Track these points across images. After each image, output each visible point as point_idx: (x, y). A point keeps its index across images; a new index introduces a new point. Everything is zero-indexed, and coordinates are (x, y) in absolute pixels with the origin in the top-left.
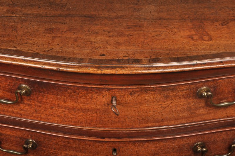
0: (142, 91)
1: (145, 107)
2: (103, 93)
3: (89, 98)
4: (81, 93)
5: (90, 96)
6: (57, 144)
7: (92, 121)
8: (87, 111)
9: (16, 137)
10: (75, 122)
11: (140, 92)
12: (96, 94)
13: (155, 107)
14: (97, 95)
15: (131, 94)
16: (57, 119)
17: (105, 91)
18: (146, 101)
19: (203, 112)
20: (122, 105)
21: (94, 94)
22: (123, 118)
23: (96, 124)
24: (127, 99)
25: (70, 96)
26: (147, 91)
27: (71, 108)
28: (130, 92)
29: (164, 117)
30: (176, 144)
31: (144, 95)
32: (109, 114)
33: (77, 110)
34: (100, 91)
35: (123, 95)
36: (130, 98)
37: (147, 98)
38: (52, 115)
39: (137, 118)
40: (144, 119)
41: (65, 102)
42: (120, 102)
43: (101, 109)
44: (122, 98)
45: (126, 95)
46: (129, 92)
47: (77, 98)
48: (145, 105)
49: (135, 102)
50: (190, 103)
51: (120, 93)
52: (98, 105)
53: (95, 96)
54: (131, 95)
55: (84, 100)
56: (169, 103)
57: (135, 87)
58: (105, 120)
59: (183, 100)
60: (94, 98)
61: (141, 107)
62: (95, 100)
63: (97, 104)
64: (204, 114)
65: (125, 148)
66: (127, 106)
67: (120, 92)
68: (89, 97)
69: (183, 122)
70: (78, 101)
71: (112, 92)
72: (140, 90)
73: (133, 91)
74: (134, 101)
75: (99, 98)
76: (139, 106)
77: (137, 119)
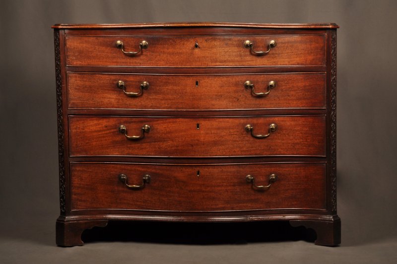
0: (213, 39)
1: (214, 50)
2: (190, 40)
4: (177, 42)
5: (183, 43)
6: (162, 82)
7: (183, 61)
8: (181, 54)
9: (136, 82)
10: (173, 63)
11: (211, 40)
13: (221, 51)
16: (162, 62)
17: (192, 39)
18: (215, 46)
19: (249, 59)
21: (185, 41)
22: (202, 58)
25: (171, 44)
27: (171, 53)
28: (206, 39)
29: (226, 59)
30: (234, 80)
31: (214, 42)
32: (193, 56)
33: (175, 54)
34: (188, 39)
36: (205, 44)
37: (216, 44)
38: (159, 60)
40: (214, 59)
41: (168, 49)
44: (201, 44)
45: (203, 42)
47: (175, 45)
50: (240, 51)
52: (187, 49)
53: (186, 43)
54: (206, 42)
55: (179, 46)
56: (228, 48)
59: (236, 48)
60: (185, 45)
61: (212, 50)
64: (249, 61)
65: (203, 81)
69: (237, 64)
70: (175, 48)
71: (196, 39)
74: (208, 46)
75: (188, 44)
77: (210, 59)
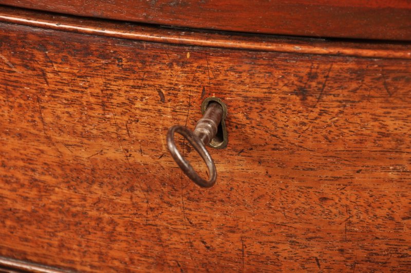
0: (367, 80)
1: (383, 181)
2: (158, 76)
3: (92, 100)
4: (56, 73)
5: (98, 91)
7: (110, 238)
8: (87, 180)
11: (354, 85)
12: (124, 79)
14: (131, 83)
15: (302, 92)
17: (170, 66)
18: (388, 144)
20: (255, 154)
21: (117, 79)
22: (265, 239)
23: (132, 261)
24: (281, 119)
25: (8, 86)
26: (395, 79)
27: (16, 158)
28: (300, 79)
31: (377, 107)
32: (192, 205)
33: (39, 167)
34: (144, 62)
35: (258, 93)
36: (295, 119)
37: (392, 125)
39: (339, 245)
40: (380, 259)
42: (246, 139)
43: (153, 171)
44: (254, 115)
45: (276, 98)
46: (293, 78)
47: (39, 100)
48: (386, 169)
49: (324, 145)
51: (242, 83)
52: (138, 147)
53: (122, 90)
54: (303, 99)
55: (71, 110)
57: (324, 50)
58: (175, 238)
60: (119, 105)
61: (358, 178)
62: (123, 114)
63: (133, 143)
66: (282, 165)
67: (245, 75)
68: (92, 95)
70: (42, 119)
71: (205, 70)
72: (353, 71)
73: (312, 76)
74: (319, 135)
75: (138, 104)
76: (349, 171)
77: (341, 251)
